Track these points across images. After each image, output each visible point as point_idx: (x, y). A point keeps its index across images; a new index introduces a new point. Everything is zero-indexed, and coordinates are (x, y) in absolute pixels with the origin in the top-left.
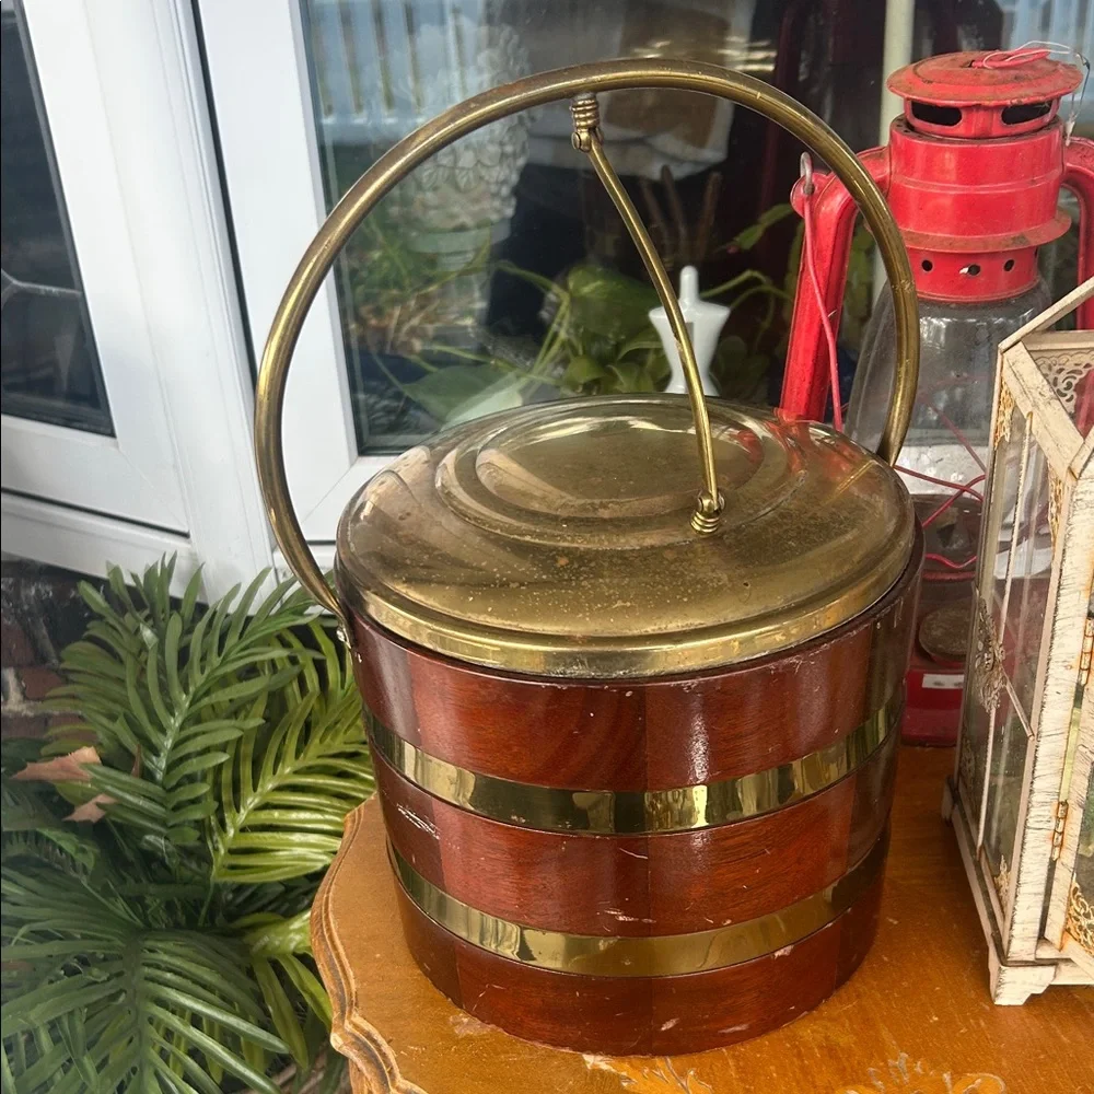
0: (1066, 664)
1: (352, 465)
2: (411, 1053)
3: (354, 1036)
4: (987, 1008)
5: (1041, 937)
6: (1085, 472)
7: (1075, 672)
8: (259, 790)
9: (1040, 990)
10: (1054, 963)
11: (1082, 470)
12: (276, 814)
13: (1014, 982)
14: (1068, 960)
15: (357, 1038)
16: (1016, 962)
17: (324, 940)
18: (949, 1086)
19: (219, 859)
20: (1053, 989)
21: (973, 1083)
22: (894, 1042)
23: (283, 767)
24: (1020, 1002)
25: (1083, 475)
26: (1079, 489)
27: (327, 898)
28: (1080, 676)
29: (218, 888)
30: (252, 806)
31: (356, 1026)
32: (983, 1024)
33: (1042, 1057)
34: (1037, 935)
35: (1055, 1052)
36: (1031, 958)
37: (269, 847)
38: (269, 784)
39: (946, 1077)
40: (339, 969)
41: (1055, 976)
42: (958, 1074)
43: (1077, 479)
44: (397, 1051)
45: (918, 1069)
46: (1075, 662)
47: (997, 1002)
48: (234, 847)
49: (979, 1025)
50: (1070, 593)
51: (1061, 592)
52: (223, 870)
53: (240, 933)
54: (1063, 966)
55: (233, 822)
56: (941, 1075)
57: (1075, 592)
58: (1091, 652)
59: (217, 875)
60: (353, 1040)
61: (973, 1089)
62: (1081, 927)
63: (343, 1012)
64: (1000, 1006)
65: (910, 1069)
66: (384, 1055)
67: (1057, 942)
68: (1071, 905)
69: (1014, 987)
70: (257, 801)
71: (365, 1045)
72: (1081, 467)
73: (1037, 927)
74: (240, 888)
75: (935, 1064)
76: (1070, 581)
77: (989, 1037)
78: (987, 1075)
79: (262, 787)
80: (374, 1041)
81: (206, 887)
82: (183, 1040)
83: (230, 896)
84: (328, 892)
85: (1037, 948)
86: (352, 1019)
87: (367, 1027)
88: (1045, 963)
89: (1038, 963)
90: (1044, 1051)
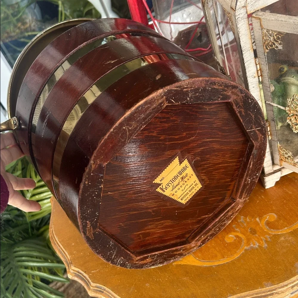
0: (253, 76)
2: (93, 274)
3: (74, 273)
5: (273, 164)
6: (237, 7)
7: (257, 78)
9: (278, 180)
10: (279, 170)
11: (236, 7)
13: (270, 181)
14: (283, 168)
15: (75, 274)
16: (268, 174)
18: (259, 222)
20: (282, 178)
21: (266, 219)
24: (273, 185)
25: (237, 9)
26: (237, 14)
28: (259, 79)
29: (31, 223)
31: (74, 270)
32: (263, 197)
33: (285, 201)
34: (272, 164)
35: (288, 198)
36: (272, 171)
39: (257, 219)
40: (63, 252)
41: (281, 174)
42: (261, 217)
43: (235, 11)
44: (88, 275)
45: (248, 220)
46: (256, 75)
49: (262, 198)
50: (246, 52)
51: (243, 53)
52: (30, 218)
53: (42, 233)
54: (283, 170)
56: (256, 219)
57: (248, 51)
58: (260, 69)
60: (75, 275)
61: (267, 220)
62: (286, 158)
63: (69, 266)
64: (267, 189)
65: (246, 221)
66: (85, 277)
67: (279, 164)
68: (280, 152)
69: (270, 182)
71: (79, 275)
72: (235, 5)
73: (271, 162)
74: (37, 220)
75: (253, 216)
76: (245, 48)
77: (266, 201)
78: (269, 214)
80: (80, 273)
81: (27, 224)
83: (36, 223)
85: (273, 168)
86: (72, 268)
87: (77, 269)
88: (277, 171)
89: (275, 172)
90: (285, 199)
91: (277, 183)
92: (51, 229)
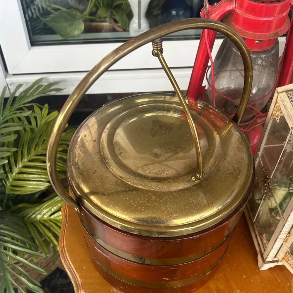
1: (29, 50)
4: (258, 271)
5: (275, 257)
8: (18, 167)
9: (272, 267)
10: (277, 261)
12: (25, 176)
13: (265, 266)
16: (267, 262)
17: (66, 261)
19: (8, 187)
20: (276, 266)
22: (235, 286)
23: (24, 159)
24: (267, 269)
27: (64, 245)
30: (16, 172)
32: (257, 277)
35: (277, 285)
36: (272, 261)
37: (25, 186)
38: (20, 165)
40: (73, 272)
41: (277, 264)
47: (261, 269)
48: (12, 184)
52: (10, 191)
55: (11, 176)
59: (8, 192)
63: (78, 288)
67: (280, 259)
68: (287, 254)
70: (18, 170)
73: (275, 255)
77: (260, 282)
79: (19, 166)
81: (5, 195)
82: (10, 249)
84: (63, 242)
88: (275, 261)
89: (273, 262)
90: (274, 285)
91: (270, 269)
92: (63, 244)
